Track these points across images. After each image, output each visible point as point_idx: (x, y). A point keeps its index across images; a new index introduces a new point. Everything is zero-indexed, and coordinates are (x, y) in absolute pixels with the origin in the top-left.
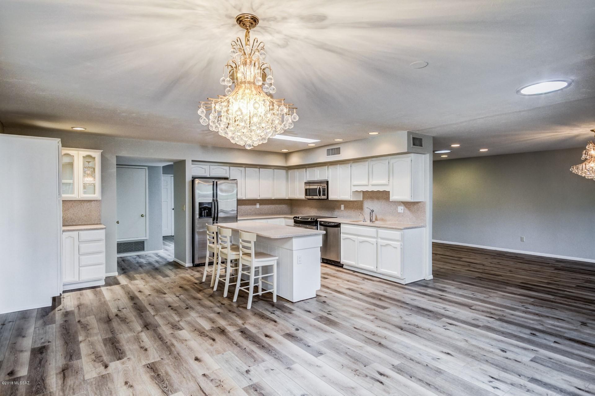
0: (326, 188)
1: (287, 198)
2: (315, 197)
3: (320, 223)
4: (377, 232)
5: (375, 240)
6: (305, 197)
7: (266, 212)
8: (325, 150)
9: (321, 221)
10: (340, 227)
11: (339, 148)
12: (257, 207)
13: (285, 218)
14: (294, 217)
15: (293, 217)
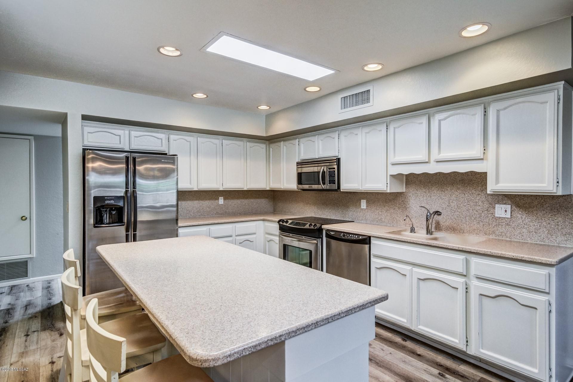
0: (336, 170)
1: (268, 189)
2: (315, 187)
3: (326, 234)
4: (467, 262)
5: (462, 280)
6: (297, 187)
7: (234, 211)
8: (337, 100)
9: (328, 230)
10: (370, 244)
11: (369, 91)
12: (220, 203)
13: (263, 220)
14: (279, 222)
15: (277, 219)
